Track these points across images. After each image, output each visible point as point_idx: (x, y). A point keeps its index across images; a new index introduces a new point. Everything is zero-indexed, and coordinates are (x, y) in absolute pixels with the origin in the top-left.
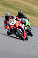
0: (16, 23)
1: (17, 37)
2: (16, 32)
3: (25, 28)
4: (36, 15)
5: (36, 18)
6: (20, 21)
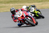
1: (28, 25)
2: (26, 21)
3: (31, 15)
4: (18, 1)
5: (19, 4)
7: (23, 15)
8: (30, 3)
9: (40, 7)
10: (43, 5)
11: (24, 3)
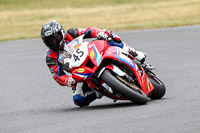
0: (89, 50)
2: (104, 85)
6: (101, 39)
7: (92, 57)
8: (79, 7)
9: (120, 23)
10: (134, 15)
11: (56, 8)
